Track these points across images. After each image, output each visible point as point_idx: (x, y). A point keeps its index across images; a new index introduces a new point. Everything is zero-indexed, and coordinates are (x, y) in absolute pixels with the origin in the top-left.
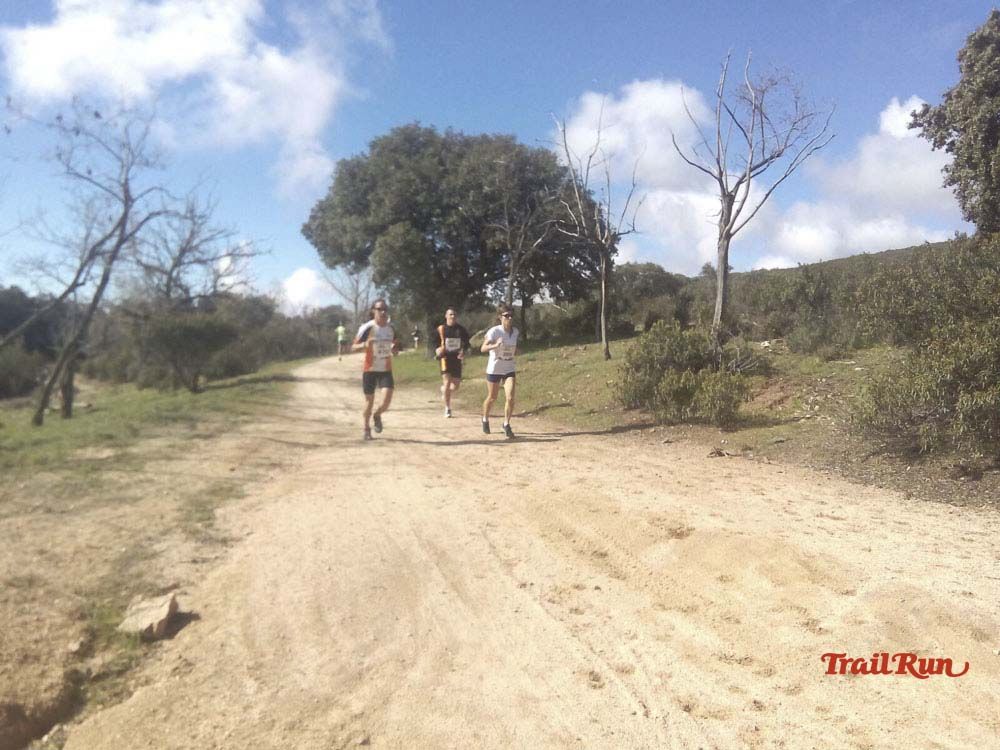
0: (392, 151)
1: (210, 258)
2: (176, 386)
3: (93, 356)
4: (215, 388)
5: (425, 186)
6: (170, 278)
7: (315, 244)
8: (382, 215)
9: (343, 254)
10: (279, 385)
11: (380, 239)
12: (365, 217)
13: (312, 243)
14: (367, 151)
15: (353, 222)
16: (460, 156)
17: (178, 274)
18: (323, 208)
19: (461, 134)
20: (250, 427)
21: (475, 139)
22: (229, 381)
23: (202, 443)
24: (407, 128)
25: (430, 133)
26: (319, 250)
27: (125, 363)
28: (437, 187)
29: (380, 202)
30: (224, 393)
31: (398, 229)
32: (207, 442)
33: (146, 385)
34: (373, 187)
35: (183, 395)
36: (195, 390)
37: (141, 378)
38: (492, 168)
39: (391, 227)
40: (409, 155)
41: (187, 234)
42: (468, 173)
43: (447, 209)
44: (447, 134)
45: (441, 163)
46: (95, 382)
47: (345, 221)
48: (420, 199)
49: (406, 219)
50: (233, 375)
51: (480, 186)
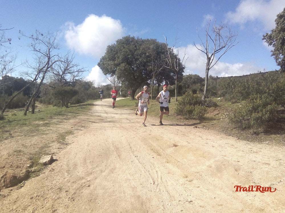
0: (122, 43)
1: (72, 72)
2: (63, 106)
3: (42, 97)
4: (72, 107)
5: (131, 53)
6: (62, 77)
7: (101, 68)
8: (119, 61)
9: (109, 71)
10: (89, 106)
11: (118, 67)
12: (115, 61)
13: (100, 68)
14: (116, 43)
15: (111, 62)
16: (141, 45)
17: (64, 76)
18: (103, 59)
19: (141, 39)
20: (79, 117)
21: (145, 40)
22: (77, 105)
23: (65, 121)
24: (126, 37)
25: (133, 38)
26: (102, 70)
27: (50, 99)
28: (134, 54)
29: (118, 58)
30: (74, 108)
31: (123, 65)
32: (66, 121)
33: (55, 105)
34: (117, 53)
35: (64, 108)
36: (67, 107)
37: (54, 104)
38: (149, 49)
39: (121, 64)
40: (127, 45)
41: (66, 66)
42: (142, 50)
43: (137, 60)
44: (137, 39)
45: (136, 47)
46: (42, 104)
47: (109, 62)
48: (129, 56)
49: (125, 62)
50: (78, 104)
51: (146, 53)
